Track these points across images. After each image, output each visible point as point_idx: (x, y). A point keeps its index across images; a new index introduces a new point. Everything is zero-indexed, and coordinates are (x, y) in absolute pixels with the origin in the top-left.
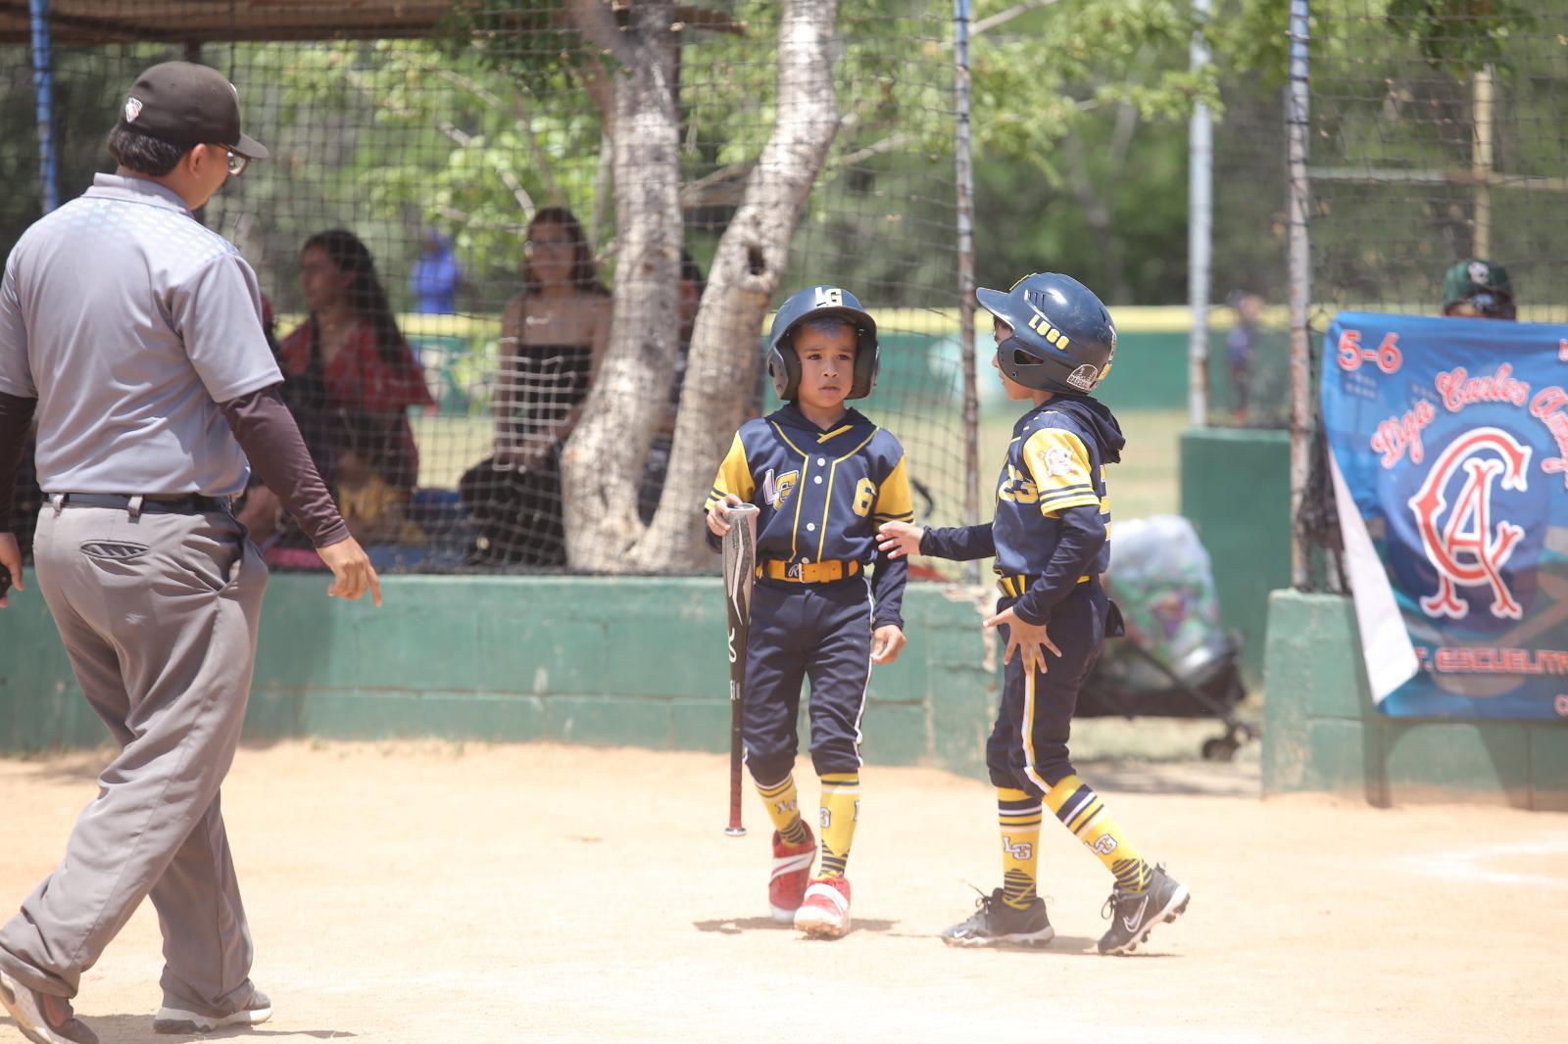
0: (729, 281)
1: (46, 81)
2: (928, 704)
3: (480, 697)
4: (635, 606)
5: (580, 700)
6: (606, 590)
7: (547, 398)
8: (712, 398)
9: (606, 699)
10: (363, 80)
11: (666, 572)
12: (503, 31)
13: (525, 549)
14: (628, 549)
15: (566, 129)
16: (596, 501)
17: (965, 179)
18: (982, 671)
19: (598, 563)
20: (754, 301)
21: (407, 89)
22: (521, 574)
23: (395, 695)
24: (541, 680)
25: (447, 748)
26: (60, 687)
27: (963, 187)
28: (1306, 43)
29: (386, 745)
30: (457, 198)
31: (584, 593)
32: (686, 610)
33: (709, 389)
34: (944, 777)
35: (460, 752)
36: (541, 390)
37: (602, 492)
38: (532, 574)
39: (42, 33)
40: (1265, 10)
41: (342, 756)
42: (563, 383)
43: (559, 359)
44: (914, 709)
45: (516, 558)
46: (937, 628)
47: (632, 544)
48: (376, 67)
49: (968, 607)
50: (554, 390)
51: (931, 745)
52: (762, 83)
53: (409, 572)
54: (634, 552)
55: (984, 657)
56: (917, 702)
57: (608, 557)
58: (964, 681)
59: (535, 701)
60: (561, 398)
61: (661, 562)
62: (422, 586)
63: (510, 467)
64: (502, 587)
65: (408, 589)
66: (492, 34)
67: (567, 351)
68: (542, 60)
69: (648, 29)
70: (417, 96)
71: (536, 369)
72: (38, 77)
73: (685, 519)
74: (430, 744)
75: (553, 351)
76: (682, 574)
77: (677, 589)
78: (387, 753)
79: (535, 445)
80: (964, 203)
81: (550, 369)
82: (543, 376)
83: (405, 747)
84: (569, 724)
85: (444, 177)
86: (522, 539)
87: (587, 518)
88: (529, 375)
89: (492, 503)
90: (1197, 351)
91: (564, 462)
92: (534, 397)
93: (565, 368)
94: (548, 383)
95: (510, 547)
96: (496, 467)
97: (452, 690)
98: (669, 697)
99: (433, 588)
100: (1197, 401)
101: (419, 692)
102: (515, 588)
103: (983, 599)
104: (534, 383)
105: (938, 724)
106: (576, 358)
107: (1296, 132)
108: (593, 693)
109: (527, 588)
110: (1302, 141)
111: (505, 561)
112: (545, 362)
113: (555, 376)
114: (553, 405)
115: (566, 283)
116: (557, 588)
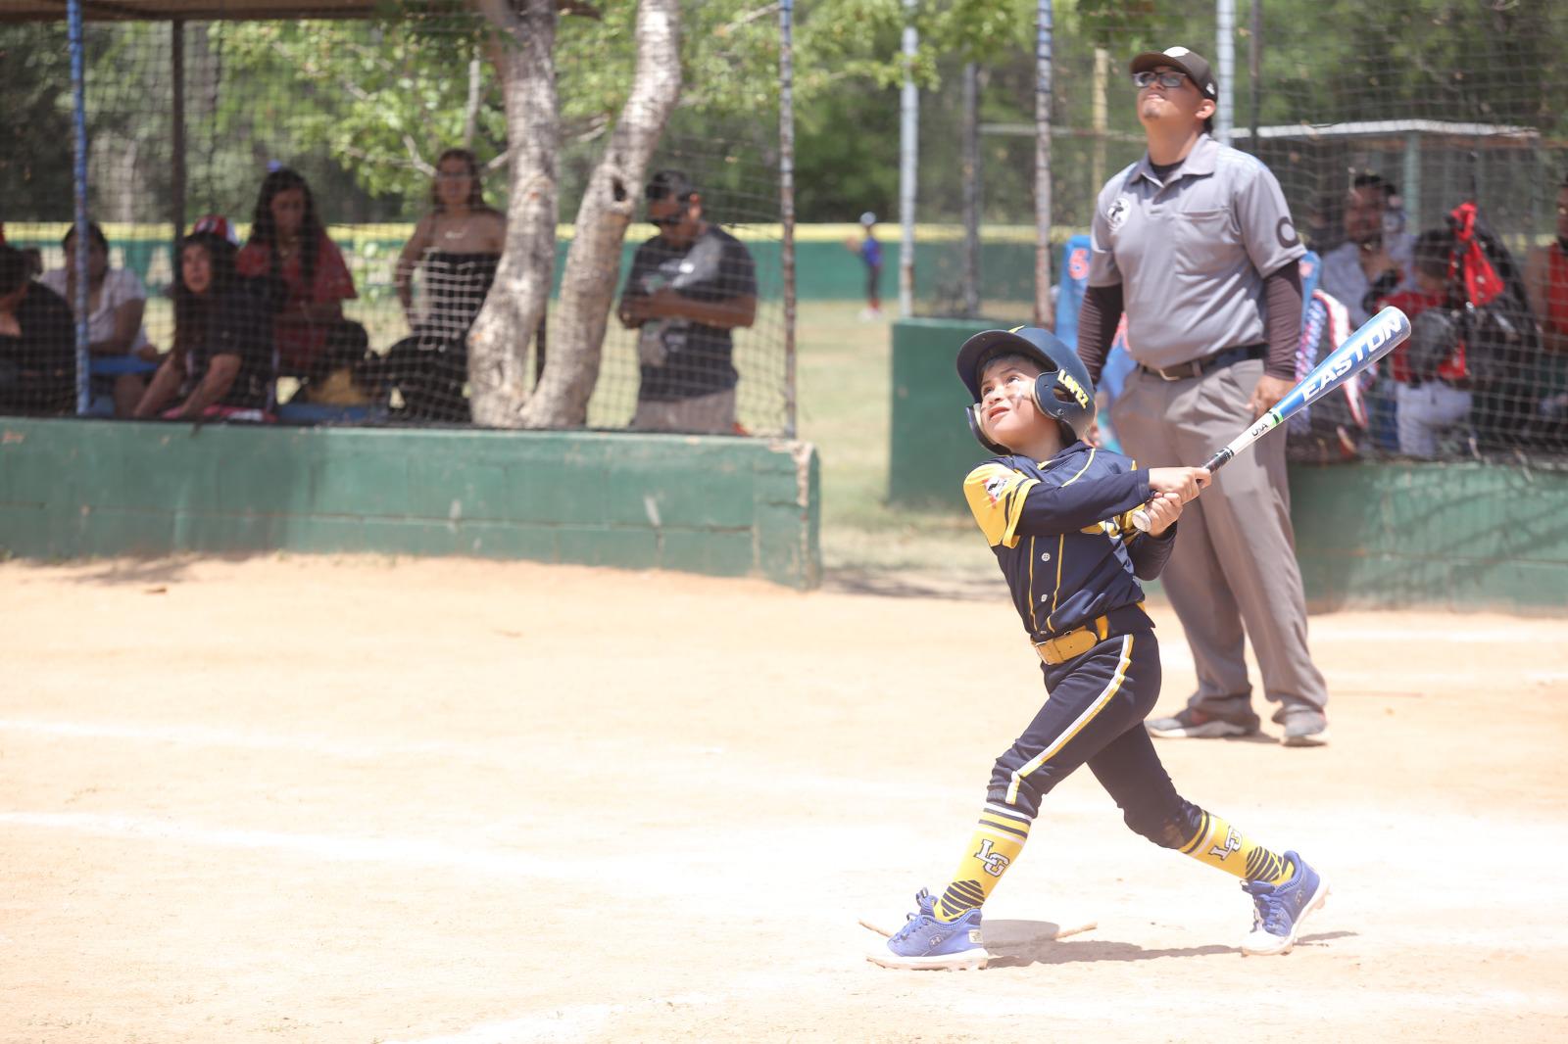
0: (599, 205)
1: (78, 50)
2: (755, 530)
3: (410, 522)
4: (528, 454)
5: (486, 525)
6: (507, 442)
7: (461, 294)
8: (582, 295)
9: (506, 525)
10: (286, 49)
11: (551, 428)
12: (429, 14)
13: (443, 409)
14: (518, 410)
15: (437, 89)
16: (495, 374)
17: (787, 130)
18: (795, 506)
19: (497, 421)
20: (619, 221)
21: (319, 57)
22: (440, 428)
23: (343, 520)
24: (456, 509)
25: (383, 561)
26: (85, 511)
27: (786, 137)
28: (1050, 30)
29: (336, 557)
30: (357, 139)
31: (489, 444)
32: (569, 457)
33: (583, 288)
34: (766, 585)
35: (393, 564)
36: (457, 288)
37: (499, 366)
38: (448, 428)
39: (76, 12)
40: (968, 8)
41: (302, 566)
42: (474, 283)
43: (471, 265)
44: (744, 534)
45: (436, 416)
46: (764, 472)
47: (522, 405)
48: (296, 41)
49: (786, 457)
50: (467, 288)
51: (756, 561)
52: (591, 56)
53: (353, 426)
54: (525, 412)
55: (797, 494)
56: (746, 528)
57: (506, 416)
58: (782, 513)
59: (451, 526)
60: (472, 294)
61: (546, 421)
62: (363, 437)
63: (432, 347)
64: (427, 439)
65: (354, 439)
66: (422, 16)
67: (478, 257)
68: (453, 36)
69: (534, 14)
70: (327, 62)
71: (453, 272)
72: (72, 47)
73: (563, 387)
74: (370, 557)
75: (467, 258)
76: (564, 429)
77: (561, 441)
78: (337, 564)
79: (451, 329)
80: (786, 148)
81: (464, 272)
82: (458, 278)
83: (350, 559)
84: (477, 543)
85: (346, 124)
86: (440, 403)
87: (489, 387)
88: (447, 277)
89: (417, 374)
90: (906, 260)
91: (469, 343)
92: (451, 294)
93: (476, 271)
94: (463, 283)
95: (431, 408)
96: (422, 347)
97: (387, 516)
98: (553, 523)
99: (372, 439)
100: (905, 297)
101: (362, 518)
102: (436, 440)
103: (798, 451)
104: (452, 282)
105: (762, 545)
106: (485, 264)
107: (1042, 98)
108: (497, 519)
109: (446, 440)
110: (1046, 105)
111: (428, 418)
112: (461, 267)
113: (468, 278)
114: (466, 300)
115: (464, 207)
116: (468, 440)
